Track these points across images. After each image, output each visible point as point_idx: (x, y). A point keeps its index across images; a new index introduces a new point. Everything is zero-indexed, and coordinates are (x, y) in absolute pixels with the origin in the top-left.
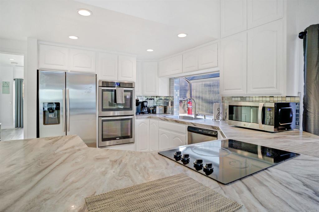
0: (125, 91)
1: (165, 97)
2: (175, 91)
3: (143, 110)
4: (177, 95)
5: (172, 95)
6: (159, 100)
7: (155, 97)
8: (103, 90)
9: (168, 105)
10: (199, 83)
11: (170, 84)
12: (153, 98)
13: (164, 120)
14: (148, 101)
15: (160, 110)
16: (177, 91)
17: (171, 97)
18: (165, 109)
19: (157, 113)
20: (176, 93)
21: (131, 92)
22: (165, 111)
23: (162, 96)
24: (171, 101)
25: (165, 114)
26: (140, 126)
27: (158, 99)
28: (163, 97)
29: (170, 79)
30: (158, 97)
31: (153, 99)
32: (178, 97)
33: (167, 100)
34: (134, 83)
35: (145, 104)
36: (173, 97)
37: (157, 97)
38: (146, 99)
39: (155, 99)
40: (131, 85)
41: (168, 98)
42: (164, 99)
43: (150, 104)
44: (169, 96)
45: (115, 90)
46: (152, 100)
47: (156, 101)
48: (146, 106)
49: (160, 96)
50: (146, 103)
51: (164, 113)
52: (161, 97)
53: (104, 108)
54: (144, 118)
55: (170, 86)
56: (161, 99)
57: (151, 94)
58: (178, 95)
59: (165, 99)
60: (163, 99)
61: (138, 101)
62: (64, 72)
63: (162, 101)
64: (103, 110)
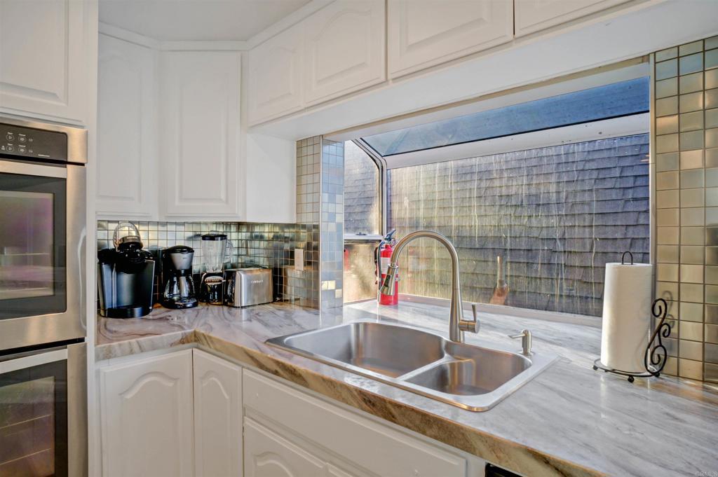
1: (277, 229)
2: (325, 197)
3: (171, 290)
4: (332, 216)
5: (308, 219)
6: (252, 238)
7: (233, 228)
9: (292, 263)
10: (431, 167)
12: (221, 230)
13: (276, 373)
14: (197, 246)
15: (253, 288)
16: (332, 200)
17: (304, 227)
18: (275, 280)
19: (237, 304)
20: (331, 208)
22: (278, 292)
23: (262, 225)
24: (303, 244)
25: (277, 306)
26: (129, 396)
27: (244, 235)
28: (267, 229)
29: (301, 144)
30: (244, 229)
31: (223, 237)
32: (339, 225)
33: (286, 239)
35: (181, 260)
36: (316, 227)
37: (239, 225)
38: (190, 239)
39: (233, 235)
41: (288, 233)
42: (271, 235)
43: (208, 259)
44: (294, 222)
46: (218, 243)
47: (235, 244)
48: (188, 272)
49: (254, 225)
50: (186, 256)
51: (274, 300)
52: (257, 229)
54: (154, 348)
55: (299, 176)
56: (261, 238)
57: (212, 213)
58: (340, 218)
59: (276, 237)
60: (266, 235)
61: (139, 245)
63: (263, 244)
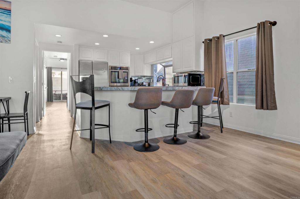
0: (124, 72)
1: (149, 77)
2: (154, 72)
3: (135, 85)
8: (112, 72)
9: (151, 81)
11: (152, 68)
14: (139, 79)
18: (149, 84)
20: (155, 74)
21: (127, 72)
24: (152, 79)
29: (152, 65)
34: (129, 67)
35: (137, 81)
36: (153, 76)
38: (137, 78)
39: (143, 78)
40: (127, 69)
43: (140, 81)
44: (151, 76)
45: (118, 71)
46: (141, 79)
48: (137, 82)
53: (112, 81)
57: (139, 74)
61: (132, 79)
62: (91, 62)
64: (112, 82)
